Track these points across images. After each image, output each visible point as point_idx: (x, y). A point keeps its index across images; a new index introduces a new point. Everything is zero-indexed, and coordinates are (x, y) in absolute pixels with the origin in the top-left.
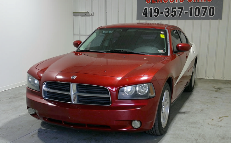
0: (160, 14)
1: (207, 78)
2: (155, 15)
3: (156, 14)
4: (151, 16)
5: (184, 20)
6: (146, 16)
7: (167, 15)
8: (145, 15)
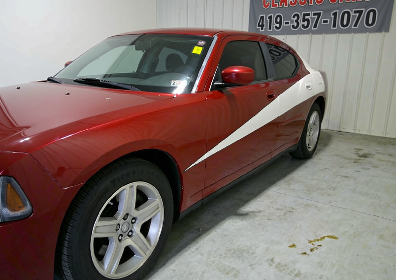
0: (284, 25)
1: (357, 132)
2: (276, 27)
3: (278, 25)
4: (270, 29)
5: (322, 34)
6: (262, 29)
7: (295, 26)
8: (260, 28)
